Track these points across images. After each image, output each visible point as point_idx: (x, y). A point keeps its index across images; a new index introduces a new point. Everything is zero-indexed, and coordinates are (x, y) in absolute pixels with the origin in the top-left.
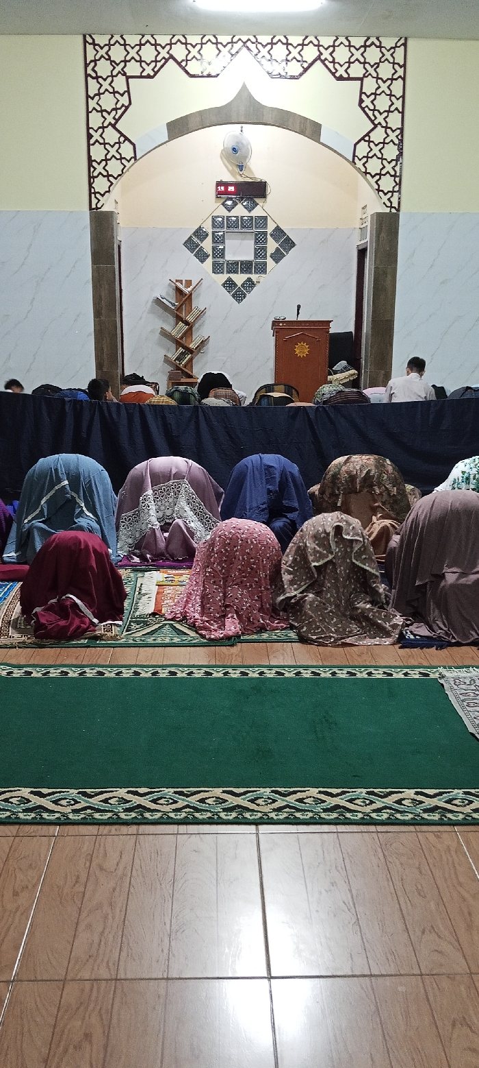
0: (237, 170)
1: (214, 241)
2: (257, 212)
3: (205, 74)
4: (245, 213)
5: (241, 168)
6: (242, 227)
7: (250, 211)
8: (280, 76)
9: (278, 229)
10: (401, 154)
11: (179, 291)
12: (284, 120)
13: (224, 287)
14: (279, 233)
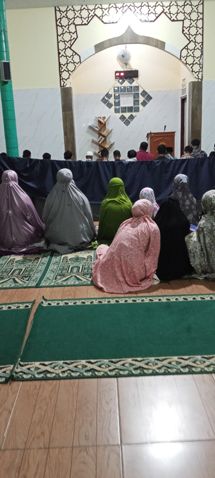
0: (125, 65)
1: (115, 98)
2: (134, 84)
3: (111, 22)
4: (129, 85)
5: (126, 64)
6: (128, 91)
7: (131, 84)
8: (146, 21)
9: (144, 91)
10: (202, 54)
11: (100, 122)
12: (148, 41)
13: (120, 119)
14: (144, 93)
